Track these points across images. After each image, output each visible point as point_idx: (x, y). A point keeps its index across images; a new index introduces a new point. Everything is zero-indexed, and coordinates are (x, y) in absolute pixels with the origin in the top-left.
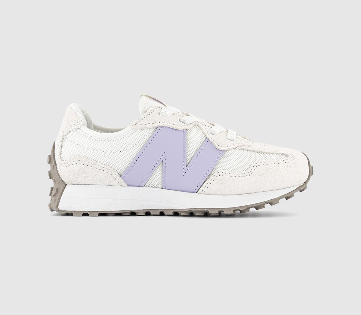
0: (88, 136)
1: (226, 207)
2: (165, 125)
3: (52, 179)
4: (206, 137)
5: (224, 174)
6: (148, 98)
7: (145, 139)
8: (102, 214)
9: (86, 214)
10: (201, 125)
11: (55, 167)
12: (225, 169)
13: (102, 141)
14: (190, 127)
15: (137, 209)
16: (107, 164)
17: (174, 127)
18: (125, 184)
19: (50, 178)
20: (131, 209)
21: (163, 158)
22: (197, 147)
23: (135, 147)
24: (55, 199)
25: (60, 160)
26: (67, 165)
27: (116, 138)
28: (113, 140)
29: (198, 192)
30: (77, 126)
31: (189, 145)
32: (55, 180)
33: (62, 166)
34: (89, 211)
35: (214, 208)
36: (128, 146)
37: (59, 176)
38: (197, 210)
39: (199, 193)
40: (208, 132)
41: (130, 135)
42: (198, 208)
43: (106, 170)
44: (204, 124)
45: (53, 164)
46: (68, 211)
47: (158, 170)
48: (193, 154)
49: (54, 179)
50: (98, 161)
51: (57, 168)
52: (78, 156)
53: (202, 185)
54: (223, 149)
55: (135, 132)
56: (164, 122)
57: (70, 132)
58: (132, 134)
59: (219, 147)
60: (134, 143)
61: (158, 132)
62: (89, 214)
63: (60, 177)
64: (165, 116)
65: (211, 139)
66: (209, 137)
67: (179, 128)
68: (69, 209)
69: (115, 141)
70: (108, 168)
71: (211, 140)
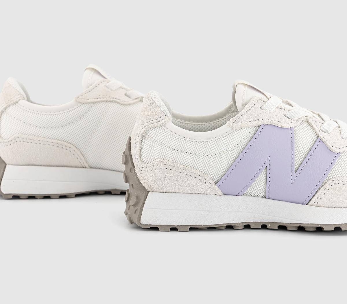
0: (175, 135)
1: (343, 223)
2: (270, 122)
3: (129, 183)
4: (318, 137)
5: (340, 182)
6: (246, 87)
7: (246, 140)
8: (193, 229)
9: (174, 229)
10: (310, 121)
11: (133, 170)
12: (341, 175)
13: (193, 142)
14: (298, 124)
15: (235, 223)
16: (200, 170)
17: (280, 124)
18: (221, 193)
19: (127, 181)
20: (228, 223)
21: (268, 163)
22: (307, 148)
23: (234, 150)
24: (135, 210)
25: (140, 162)
26: (149, 169)
27: (210, 139)
28: (207, 141)
29: (310, 203)
30: (161, 122)
31: (297, 146)
32: (132, 185)
33: (142, 169)
34: (177, 226)
35: (330, 224)
36: (225, 148)
37: (139, 181)
38: (309, 225)
39: (310, 205)
40: (320, 130)
41: (228, 136)
42: (310, 224)
43: (198, 177)
44: (314, 119)
45: (130, 165)
46: (153, 225)
47: (261, 177)
48: (303, 157)
49: (131, 183)
50: (188, 166)
51: (135, 171)
52: (164, 159)
53: (314, 195)
54: (338, 151)
55: (234, 131)
56: (268, 118)
57: (151, 129)
58: (230, 135)
59: (333, 149)
60: (233, 145)
61: (261, 132)
62: (178, 228)
63: (140, 183)
64: (269, 111)
65: (323, 138)
66: (321, 136)
67: (286, 126)
68: (154, 223)
69: (210, 142)
70: (202, 175)
71: (324, 140)
